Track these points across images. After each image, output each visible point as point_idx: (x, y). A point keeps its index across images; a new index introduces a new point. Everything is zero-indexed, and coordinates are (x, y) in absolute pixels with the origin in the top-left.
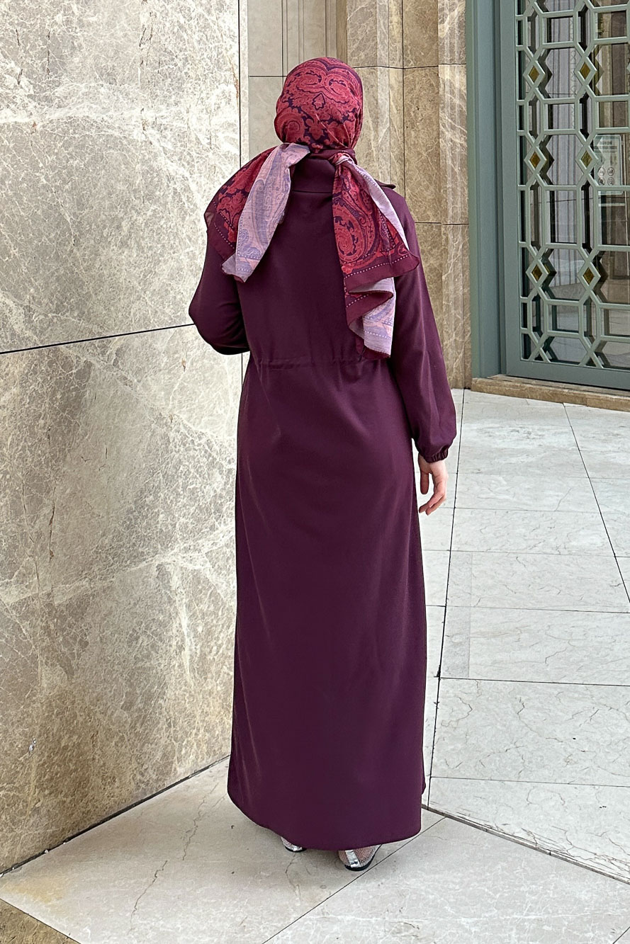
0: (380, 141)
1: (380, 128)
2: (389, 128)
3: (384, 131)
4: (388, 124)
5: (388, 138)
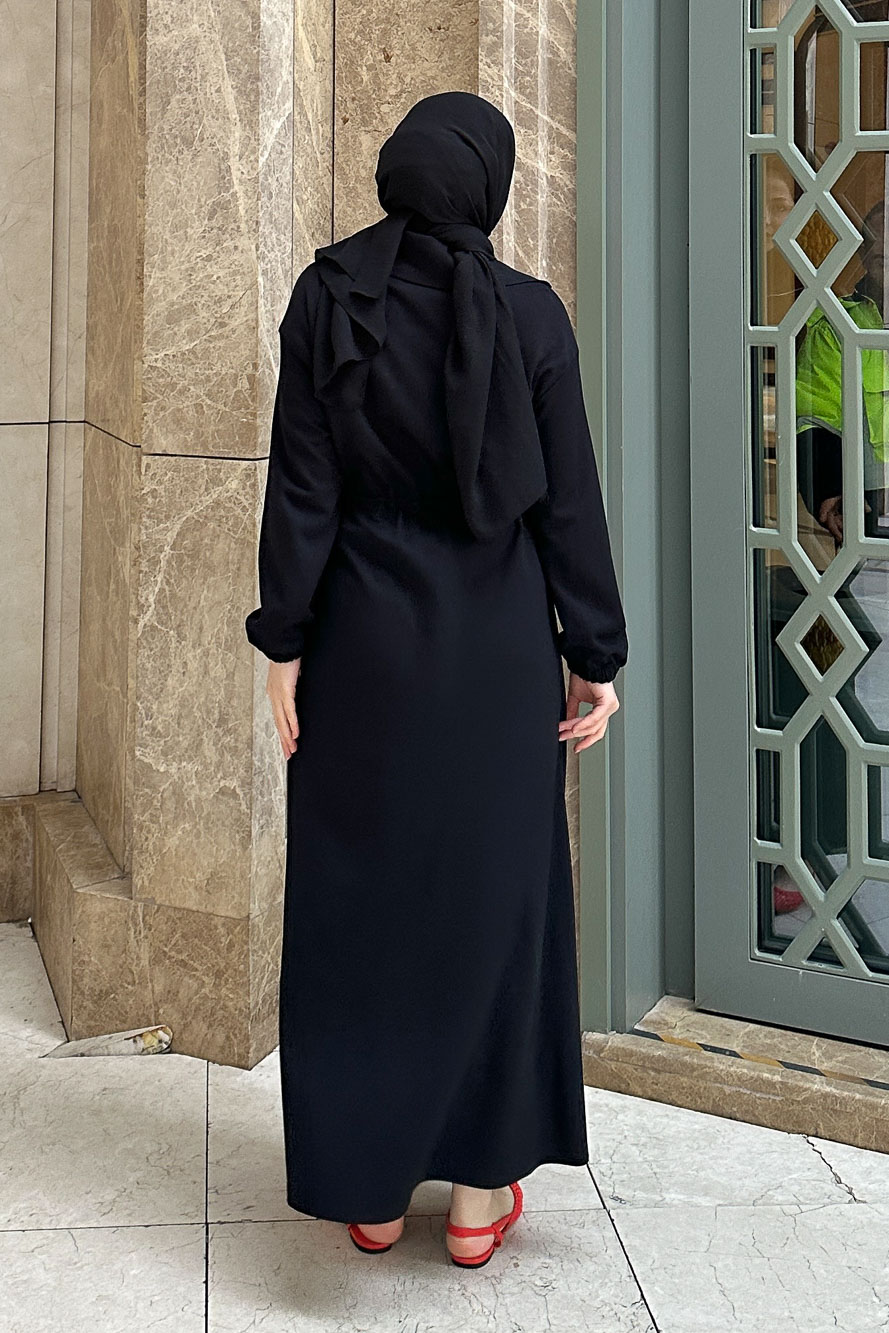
0: (262, 160)
1: (265, 113)
2: (291, 120)
3: (277, 125)
4: (289, 104)
5: (287, 151)
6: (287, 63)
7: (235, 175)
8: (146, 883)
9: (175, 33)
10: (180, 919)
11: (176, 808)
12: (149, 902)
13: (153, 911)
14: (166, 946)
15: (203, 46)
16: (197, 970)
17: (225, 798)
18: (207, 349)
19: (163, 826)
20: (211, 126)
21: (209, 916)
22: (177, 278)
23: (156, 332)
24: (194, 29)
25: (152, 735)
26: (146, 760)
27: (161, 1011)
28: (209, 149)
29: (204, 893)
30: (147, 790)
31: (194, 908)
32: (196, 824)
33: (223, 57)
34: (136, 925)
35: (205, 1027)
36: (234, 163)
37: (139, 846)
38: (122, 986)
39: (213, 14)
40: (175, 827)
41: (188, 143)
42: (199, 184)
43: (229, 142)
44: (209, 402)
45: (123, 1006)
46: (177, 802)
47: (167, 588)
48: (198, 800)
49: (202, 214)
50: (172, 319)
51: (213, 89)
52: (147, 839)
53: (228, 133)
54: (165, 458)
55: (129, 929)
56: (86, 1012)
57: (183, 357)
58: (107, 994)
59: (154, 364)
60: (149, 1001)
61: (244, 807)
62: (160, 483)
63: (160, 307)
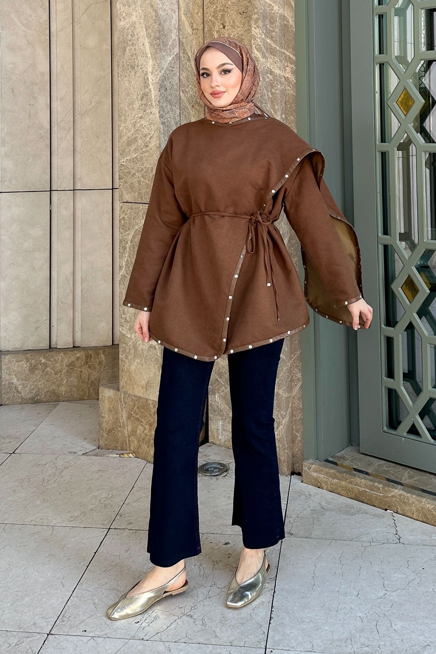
1: (162, 54)
2: (178, 57)
3: (170, 59)
4: (176, 50)
5: (176, 70)
6: (175, 31)
7: (150, 81)
8: (124, 385)
9: (127, 20)
10: (137, 400)
11: (134, 353)
12: (125, 393)
13: (127, 396)
14: (132, 411)
15: (137, 26)
16: (143, 422)
17: (151, 349)
18: (141, 157)
19: (130, 360)
20: (141, 60)
21: (147, 400)
22: (130, 126)
23: (123, 150)
24: (134, 18)
25: (125, 322)
26: (123, 332)
27: (131, 439)
28: (141, 70)
29: (145, 390)
30: (124, 345)
31: (142, 396)
32: (142, 360)
33: (145, 30)
34: (121, 402)
35: (146, 447)
36: (150, 76)
37: (121, 368)
38: (117, 428)
39: (140, 11)
40: (135, 360)
41: (133, 67)
42: (137, 85)
43: (147, 67)
44: (143, 179)
45: (117, 437)
46: (135, 351)
47: (129, 259)
48: (142, 350)
49: (139, 99)
50: (129, 144)
51: (142, 44)
52: (124, 366)
53: (147, 63)
54: (127, 204)
55: (118, 404)
56: (104, 438)
57: (133, 160)
58: (112, 431)
59: (123, 164)
60: (126, 435)
61: (159, 353)
62: (126, 214)
63: (125, 139)
